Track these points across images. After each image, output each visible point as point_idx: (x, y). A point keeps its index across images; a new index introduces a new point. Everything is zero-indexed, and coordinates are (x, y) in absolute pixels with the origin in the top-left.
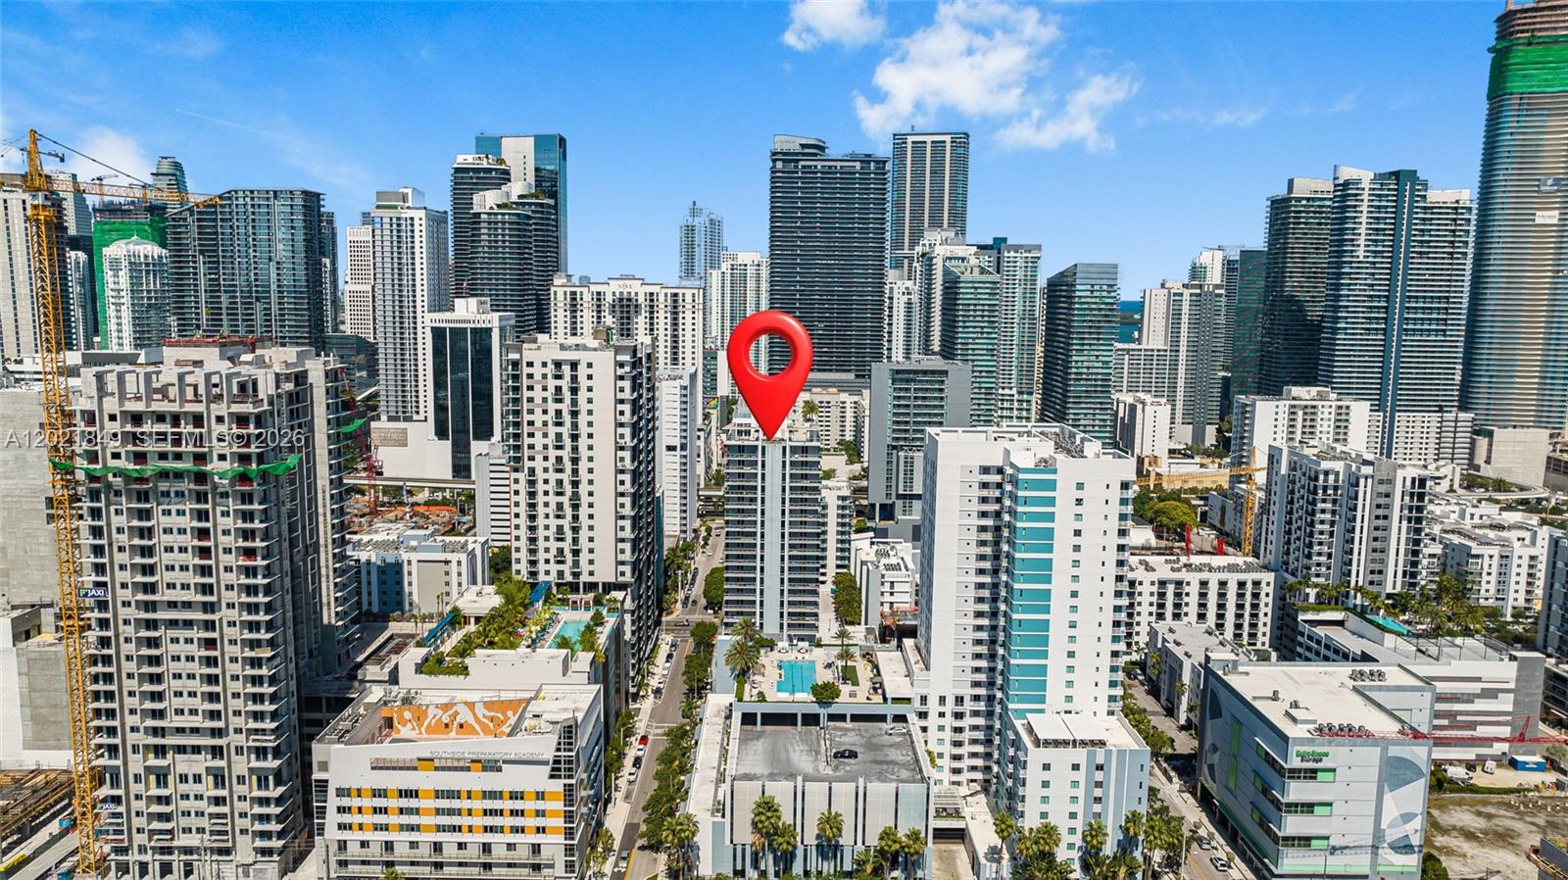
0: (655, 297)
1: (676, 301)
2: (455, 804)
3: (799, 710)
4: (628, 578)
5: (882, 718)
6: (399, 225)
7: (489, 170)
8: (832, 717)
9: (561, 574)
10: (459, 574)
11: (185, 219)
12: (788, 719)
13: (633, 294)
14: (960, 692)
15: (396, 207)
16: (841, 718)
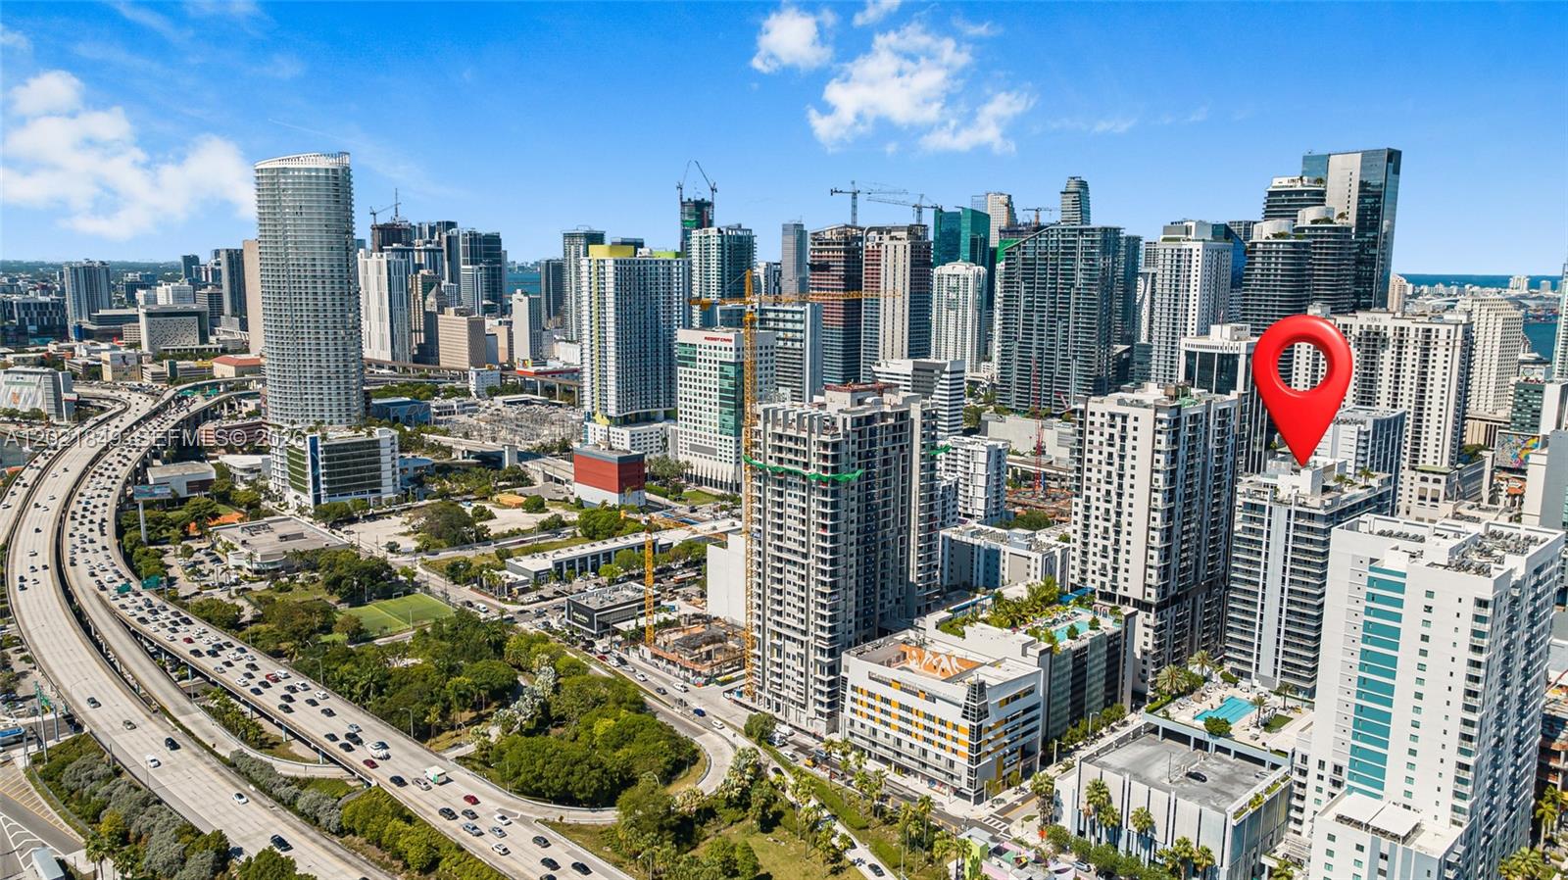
0: (1405, 332)
1: (1428, 337)
2: (909, 716)
3: (1194, 734)
4: (1153, 599)
5: (1262, 763)
6: (1179, 256)
7: (1301, 193)
8: (1218, 748)
9: (1103, 584)
10: (1036, 569)
11: (1014, 253)
12: (1184, 739)
13: (1382, 328)
14: (1340, 762)
15: (1178, 240)
16: (1227, 751)
